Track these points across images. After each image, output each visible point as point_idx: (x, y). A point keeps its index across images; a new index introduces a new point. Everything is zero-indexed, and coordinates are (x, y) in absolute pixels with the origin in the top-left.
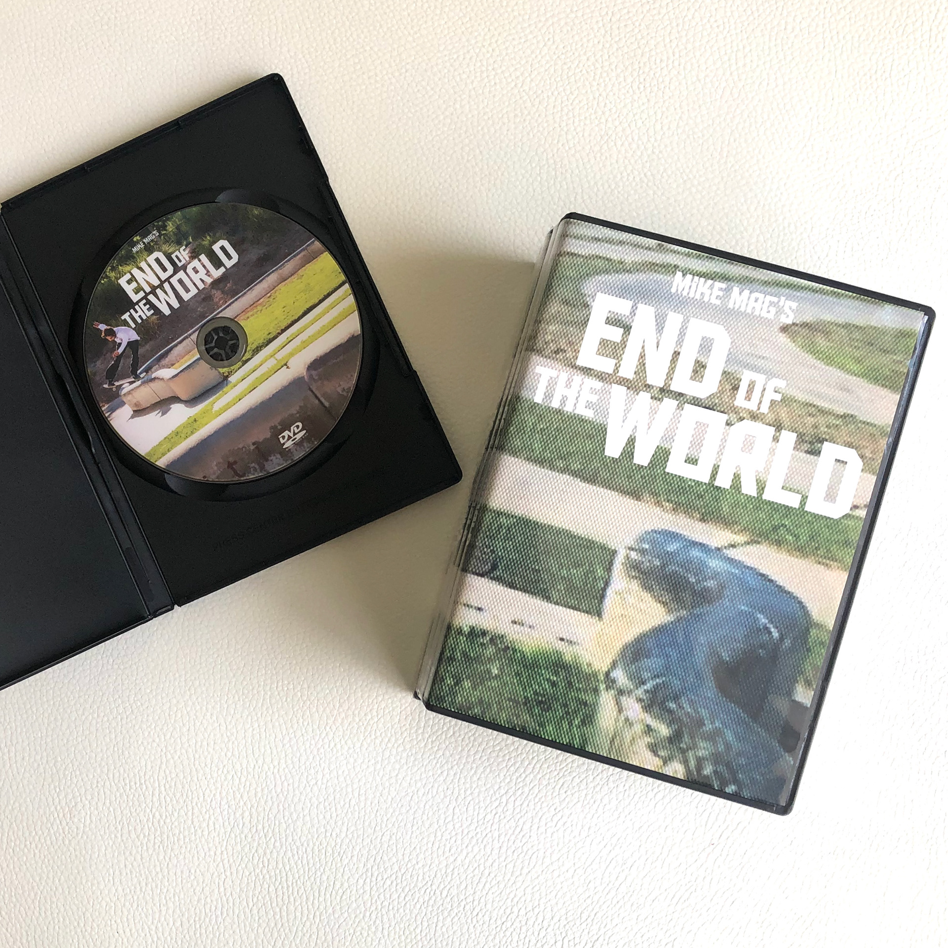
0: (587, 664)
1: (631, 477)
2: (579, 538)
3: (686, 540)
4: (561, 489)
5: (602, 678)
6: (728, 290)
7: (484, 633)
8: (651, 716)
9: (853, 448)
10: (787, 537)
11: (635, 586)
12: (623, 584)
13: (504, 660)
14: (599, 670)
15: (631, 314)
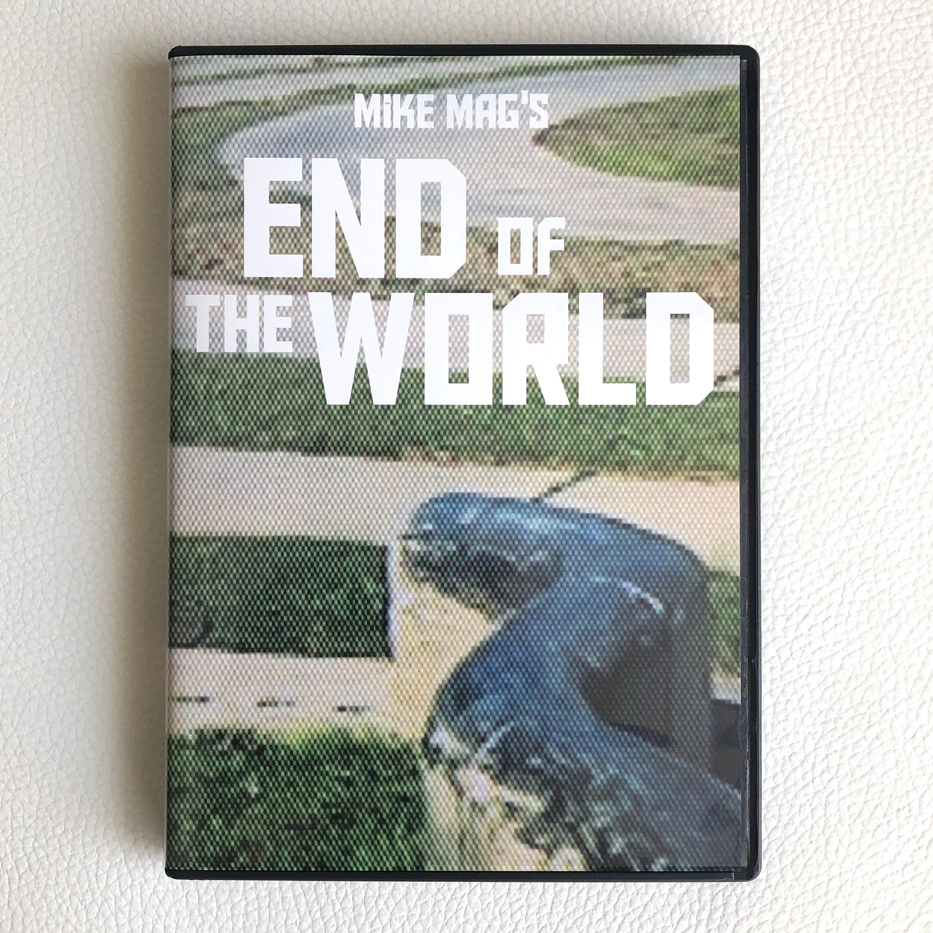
0: (390, 735)
1: (377, 428)
2: (324, 543)
3: (484, 500)
4: (276, 475)
5: (420, 751)
6: (440, 104)
7: (220, 735)
8: (509, 788)
9: (691, 290)
10: (632, 452)
11: (429, 592)
12: (410, 596)
13: (262, 769)
14: (411, 741)
15: (304, 177)
